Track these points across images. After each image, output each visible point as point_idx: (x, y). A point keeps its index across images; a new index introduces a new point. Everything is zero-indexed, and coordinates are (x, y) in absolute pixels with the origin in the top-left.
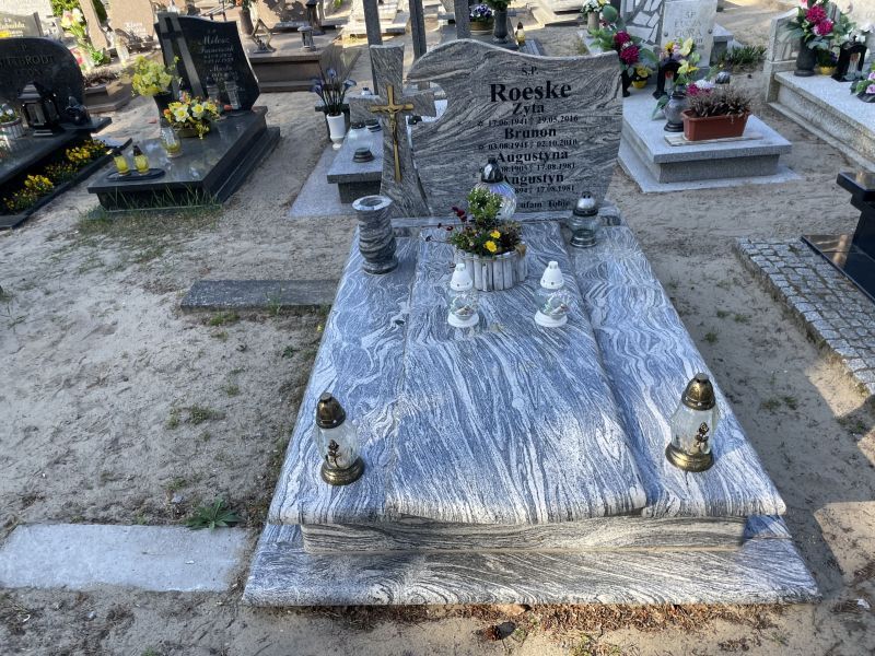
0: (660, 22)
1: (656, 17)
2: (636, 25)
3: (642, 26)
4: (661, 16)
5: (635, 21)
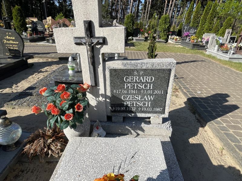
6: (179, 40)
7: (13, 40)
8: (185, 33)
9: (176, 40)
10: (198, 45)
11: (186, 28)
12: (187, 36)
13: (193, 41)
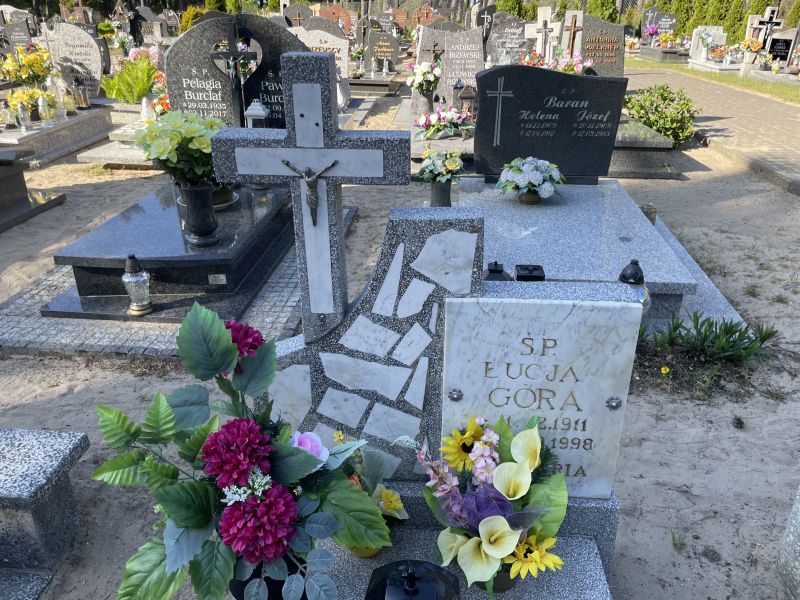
0: (434, 354)
1: (418, 338)
2: (351, 353)
3: (373, 358)
4: (438, 336)
5: (349, 339)
6: (637, 46)
7: (387, 47)
8: (647, 29)
9: (631, 47)
10: (676, 53)
11: (650, 15)
12: (652, 35)
13: (664, 44)
